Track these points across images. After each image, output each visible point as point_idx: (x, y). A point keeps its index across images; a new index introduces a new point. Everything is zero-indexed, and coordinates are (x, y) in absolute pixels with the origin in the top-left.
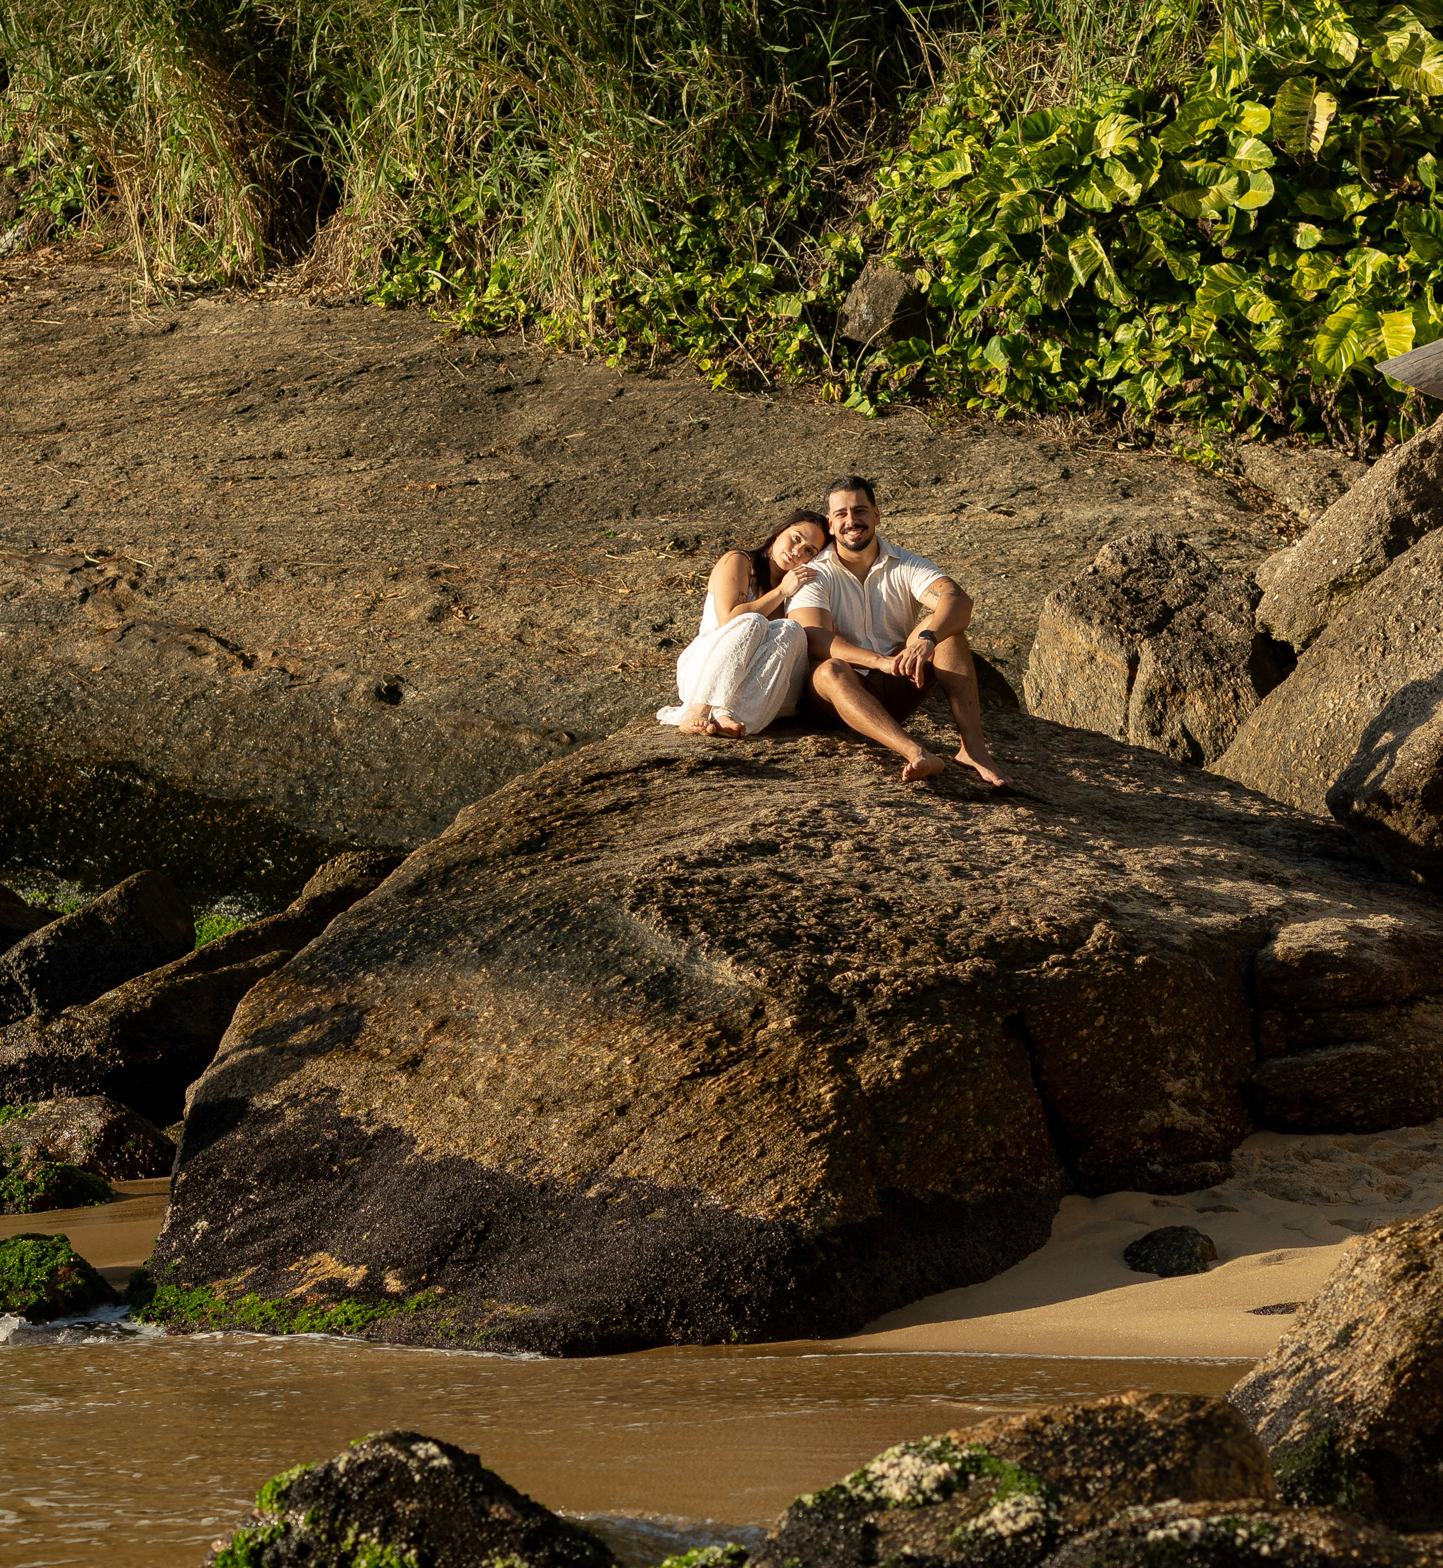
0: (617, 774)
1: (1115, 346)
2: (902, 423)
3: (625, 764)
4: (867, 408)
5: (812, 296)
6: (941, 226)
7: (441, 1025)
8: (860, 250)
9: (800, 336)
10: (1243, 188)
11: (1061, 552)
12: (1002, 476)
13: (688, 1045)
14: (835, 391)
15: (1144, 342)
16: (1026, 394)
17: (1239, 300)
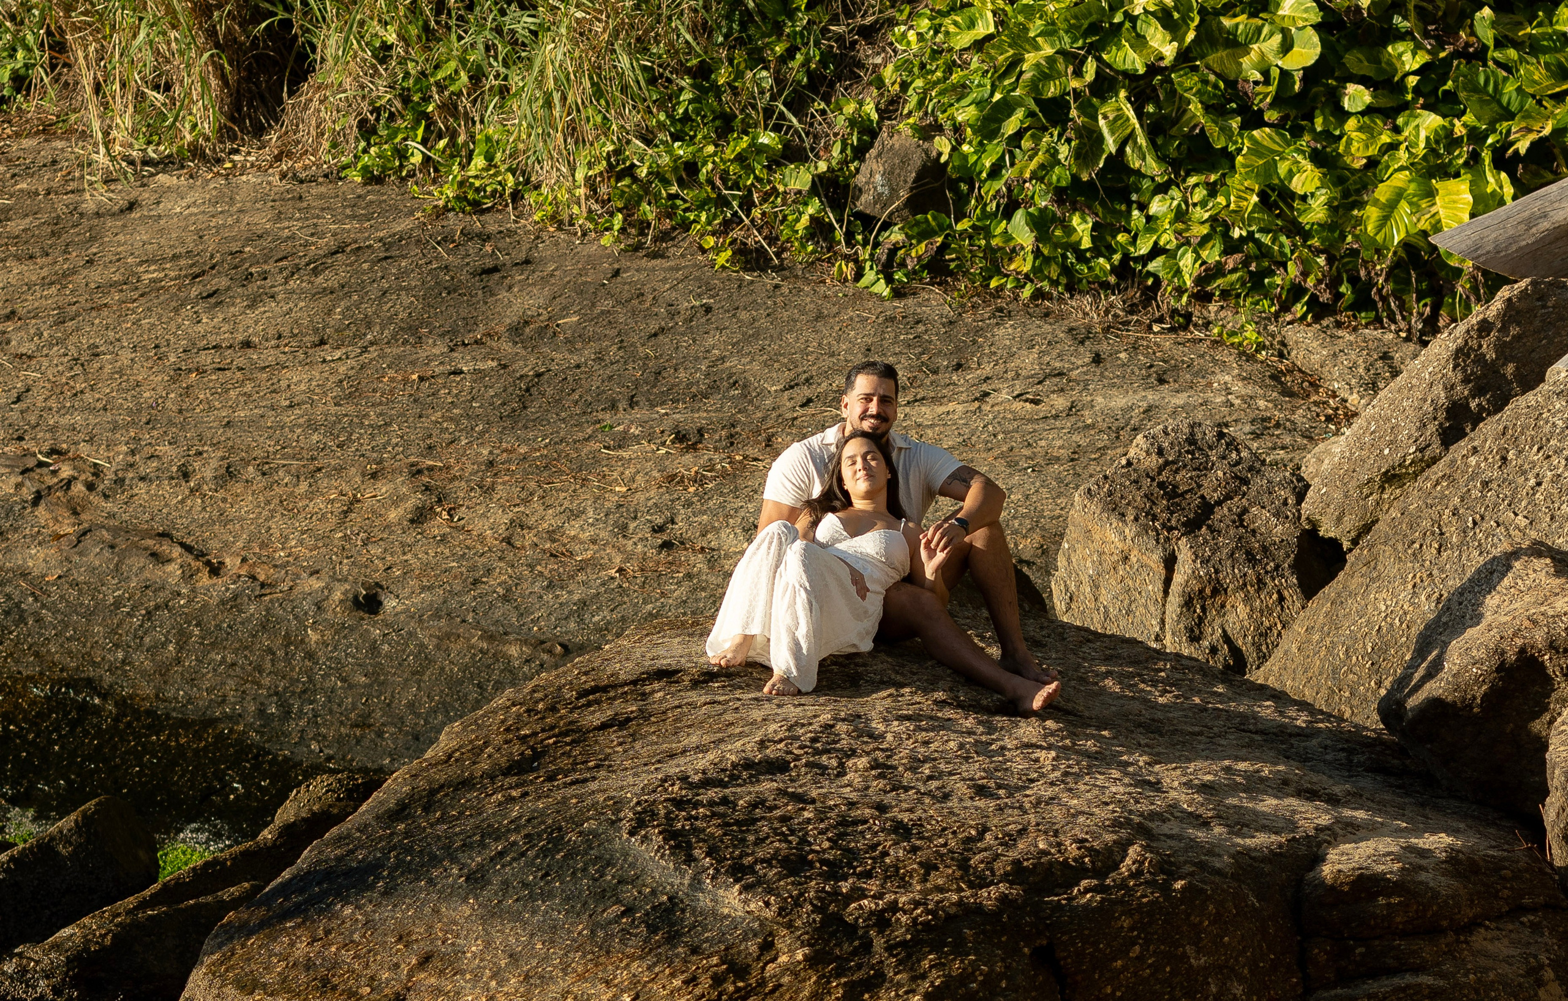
0: (614, 687)
1: (1149, 219)
2: (920, 305)
3: (623, 677)
4: (882, 288)
5: (823, 166)
6: (961, 91)
7: (425, 961)
8: (875, 116)
9: (811, 210)
10: (1287, 46)
11: (1092, 443)
12: (1028, 362)
13: (692, 981)
14: (848, 270)
15: (1181, 215)
16: (1054, 271)
17: (1283, 168)
